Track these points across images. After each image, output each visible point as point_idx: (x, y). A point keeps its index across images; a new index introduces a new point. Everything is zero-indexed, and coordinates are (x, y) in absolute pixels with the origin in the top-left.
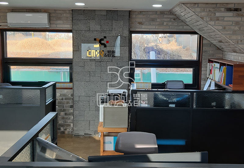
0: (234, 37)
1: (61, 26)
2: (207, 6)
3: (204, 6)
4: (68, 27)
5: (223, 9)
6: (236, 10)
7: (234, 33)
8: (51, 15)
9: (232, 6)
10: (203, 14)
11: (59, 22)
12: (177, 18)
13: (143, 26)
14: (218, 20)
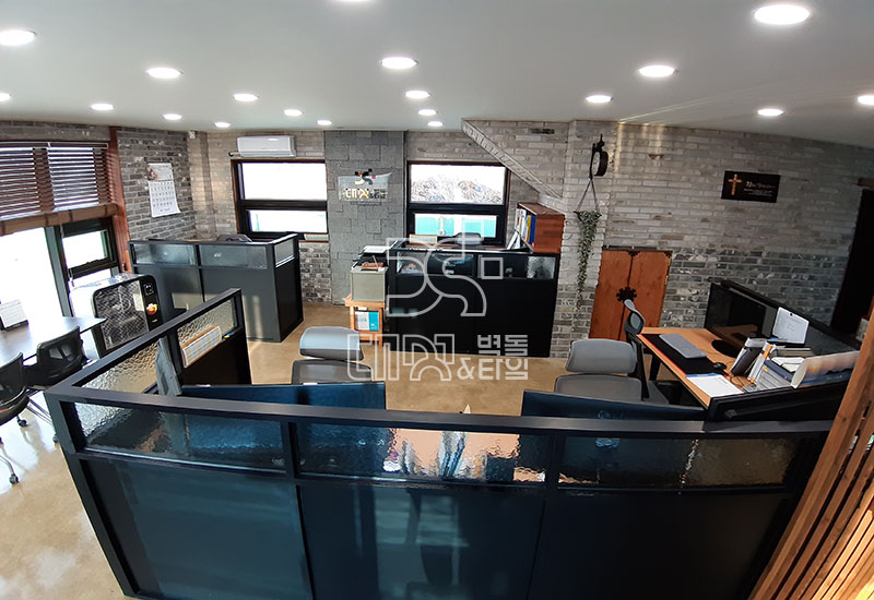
0: (542, 173)
1: (311, 154)
2: (503, 125)
3: (499, 125)
4: (320, 155)
5: (526, 130)
6: (546, 131)
7: (543, 167)
8: (298, 139)
9: (541, 126)
10: (497, 137)
11: (308, 149)
12: (473, 143)
13: (426, 155)
14: (519, 146)
